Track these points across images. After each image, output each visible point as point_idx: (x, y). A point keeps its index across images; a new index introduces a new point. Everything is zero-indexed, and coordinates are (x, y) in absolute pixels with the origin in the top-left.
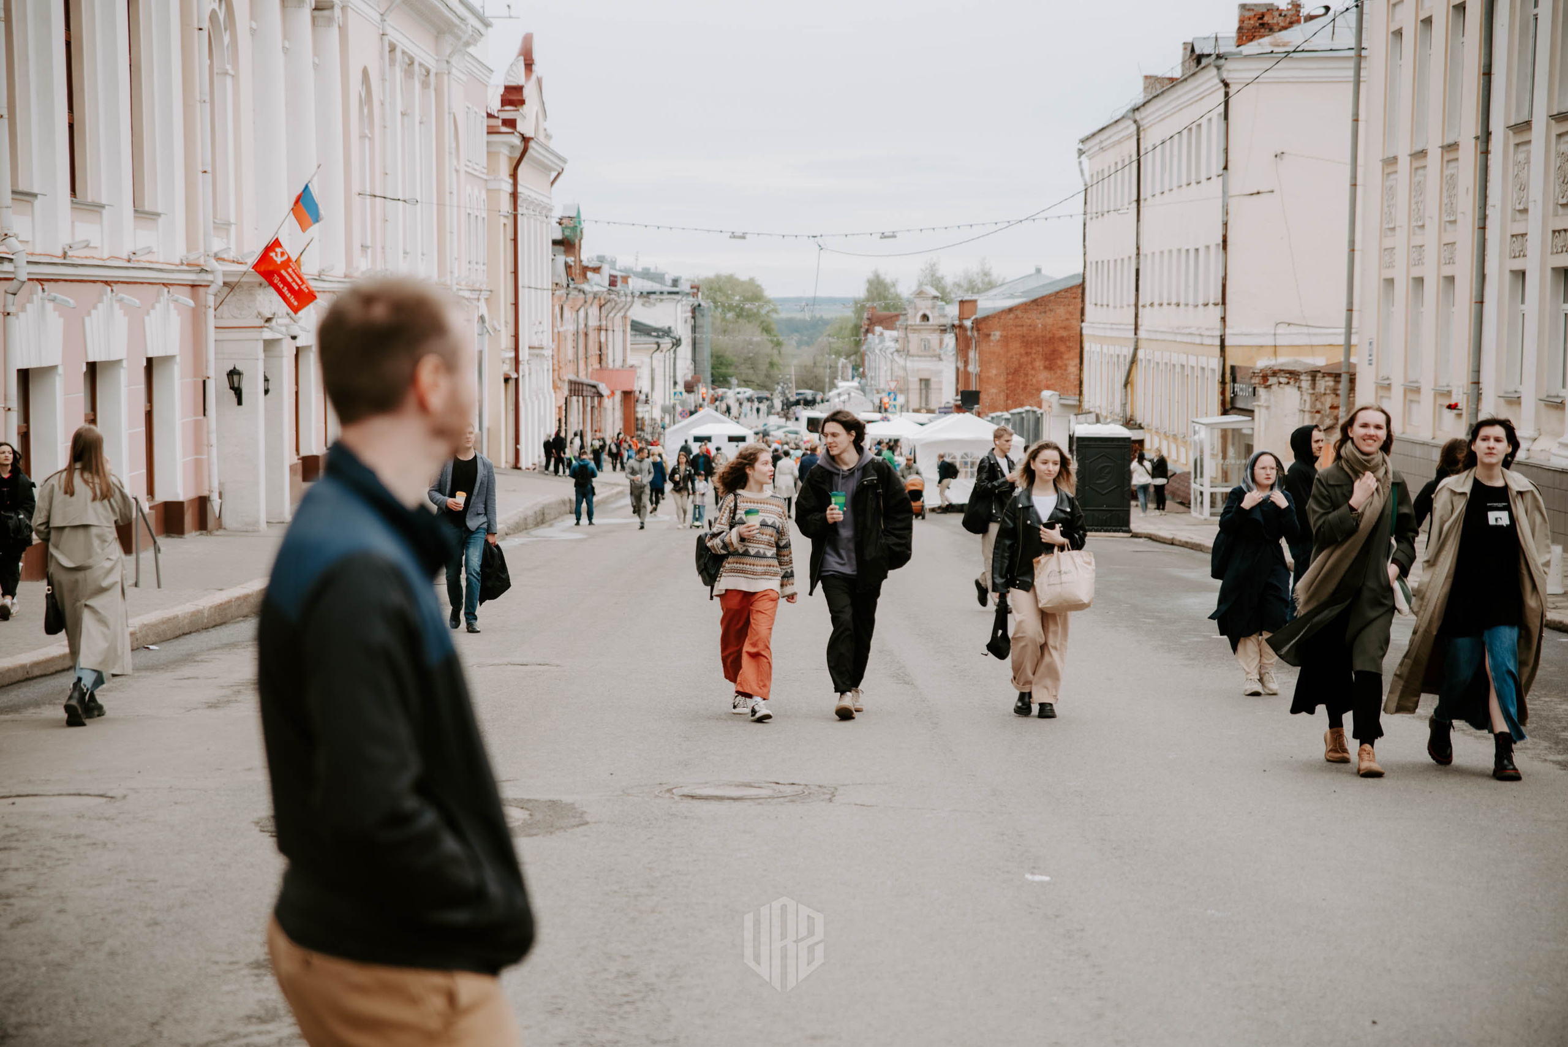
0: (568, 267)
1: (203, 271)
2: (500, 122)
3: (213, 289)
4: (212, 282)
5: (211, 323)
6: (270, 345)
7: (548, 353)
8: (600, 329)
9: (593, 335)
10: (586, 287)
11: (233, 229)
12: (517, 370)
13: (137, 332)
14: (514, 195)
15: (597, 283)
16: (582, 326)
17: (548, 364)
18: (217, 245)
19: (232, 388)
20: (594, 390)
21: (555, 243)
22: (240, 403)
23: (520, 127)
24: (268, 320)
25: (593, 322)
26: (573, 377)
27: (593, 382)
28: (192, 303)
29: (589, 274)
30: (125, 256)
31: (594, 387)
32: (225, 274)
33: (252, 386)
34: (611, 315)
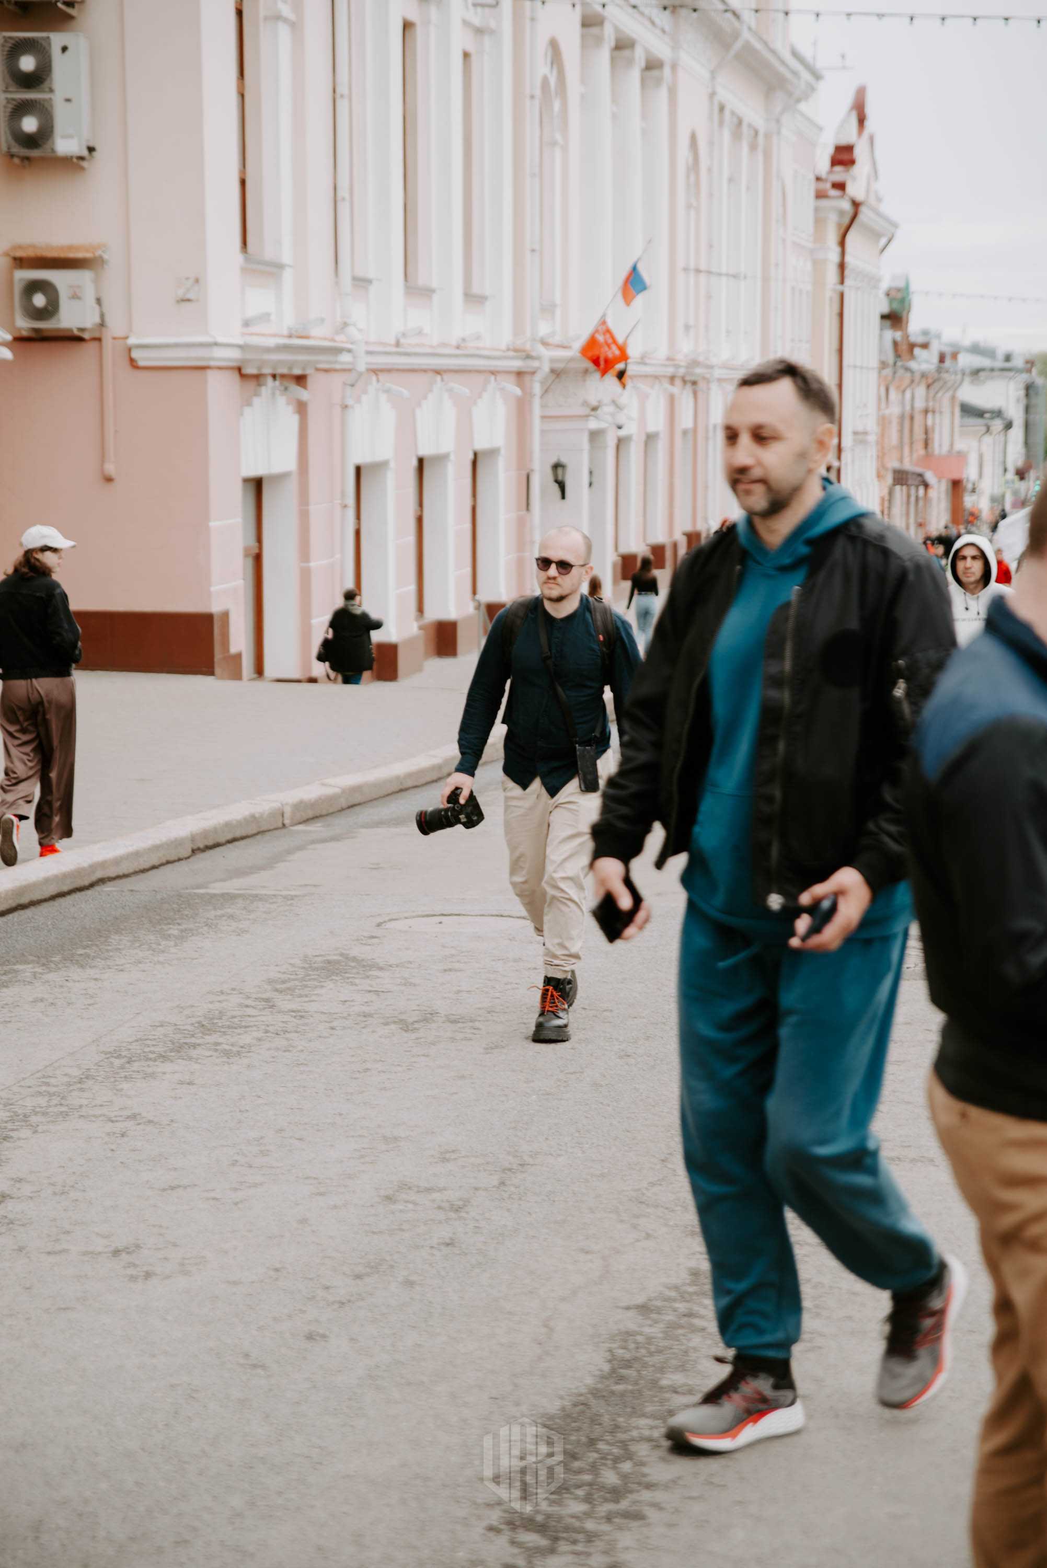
0: (895, 344)
1: (528, 357)
2: (828, 185)
3: (539, 376)
4: (538, 368)
5: (537, 411)
6: (595, 436)
7: (872, 438)
8: (926, 411)
9: (918, 419)
10: (913, 365)
11: (558, 312)
12: (839, 458)
13: (465, 424)
14: (842, 266)
15: (925, 361)
16: (908, 408)
17: (872, 452)
18: (543, 329)
19: (556, 481)
20: (919, 478)
21: (884, 317)
22: (563, 497)
23: (851, 189)
24: (594, 409)
25: (920, 404)
26: (896, 464)
27: (919, 470)
28: (518, 392)
29: (917, 351)
30: (454, 343)
31: (921, 475)
32: (552, 360)
33: (576, 480)
34: (940, 394)
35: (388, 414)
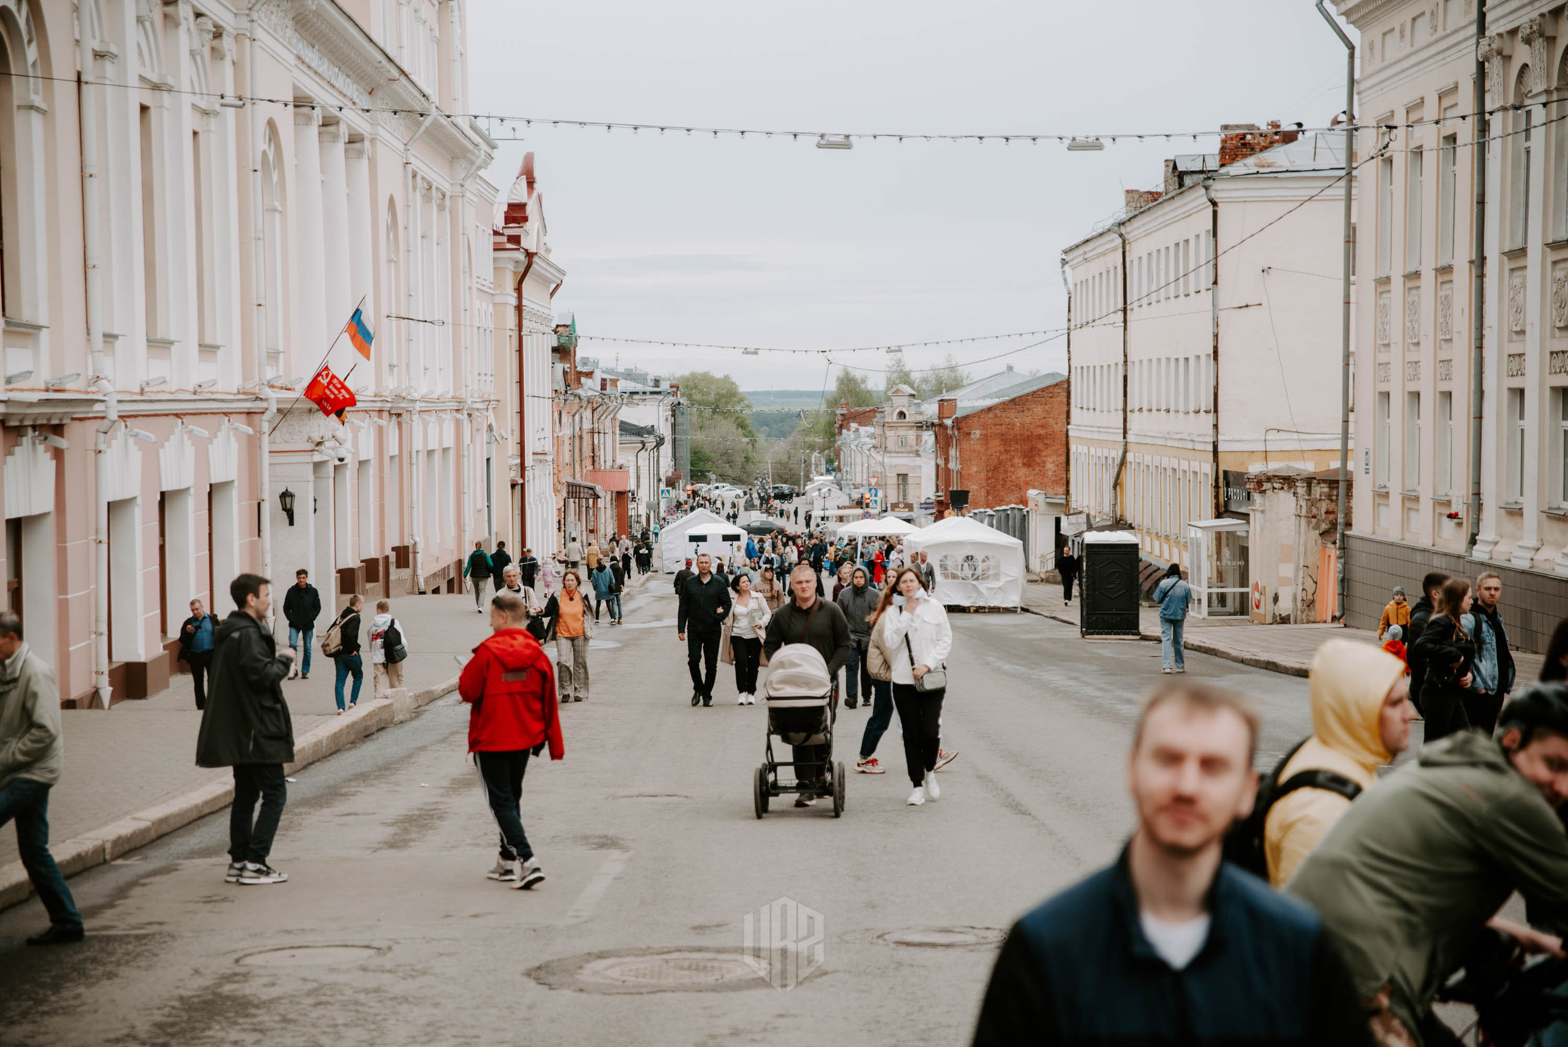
0: (565, 373)
1: (257, 399)
2: (505, 239)
3: (267, 416)
4: (267, 409)
5: (266, 447)
6: (318, 466)
7: (549, 458)
8: (592, 432)
9: (587, 438)
10: (580, 392)
11: (281, 356)
12: (523, 476)
13: (202, 461)
14: (519, 308)
15: (590, 387)
16: (577, 429)
17: (550, 468)
18: (270, 374)
19: (284, 509)
20: (591, 492)
21: (555, 350)
22: (291, 523)
23: (525, 243)
24: (319, 444)
25: (587, 426)
26: (570, 480)
27: (589, 484)
28: (250, 431)
29: (583, 380)
30: (192, 389)
31: (591, 488)
32: (279, 401)
33: (302, 507)
34: (603, 418)
35: (136, 455)
